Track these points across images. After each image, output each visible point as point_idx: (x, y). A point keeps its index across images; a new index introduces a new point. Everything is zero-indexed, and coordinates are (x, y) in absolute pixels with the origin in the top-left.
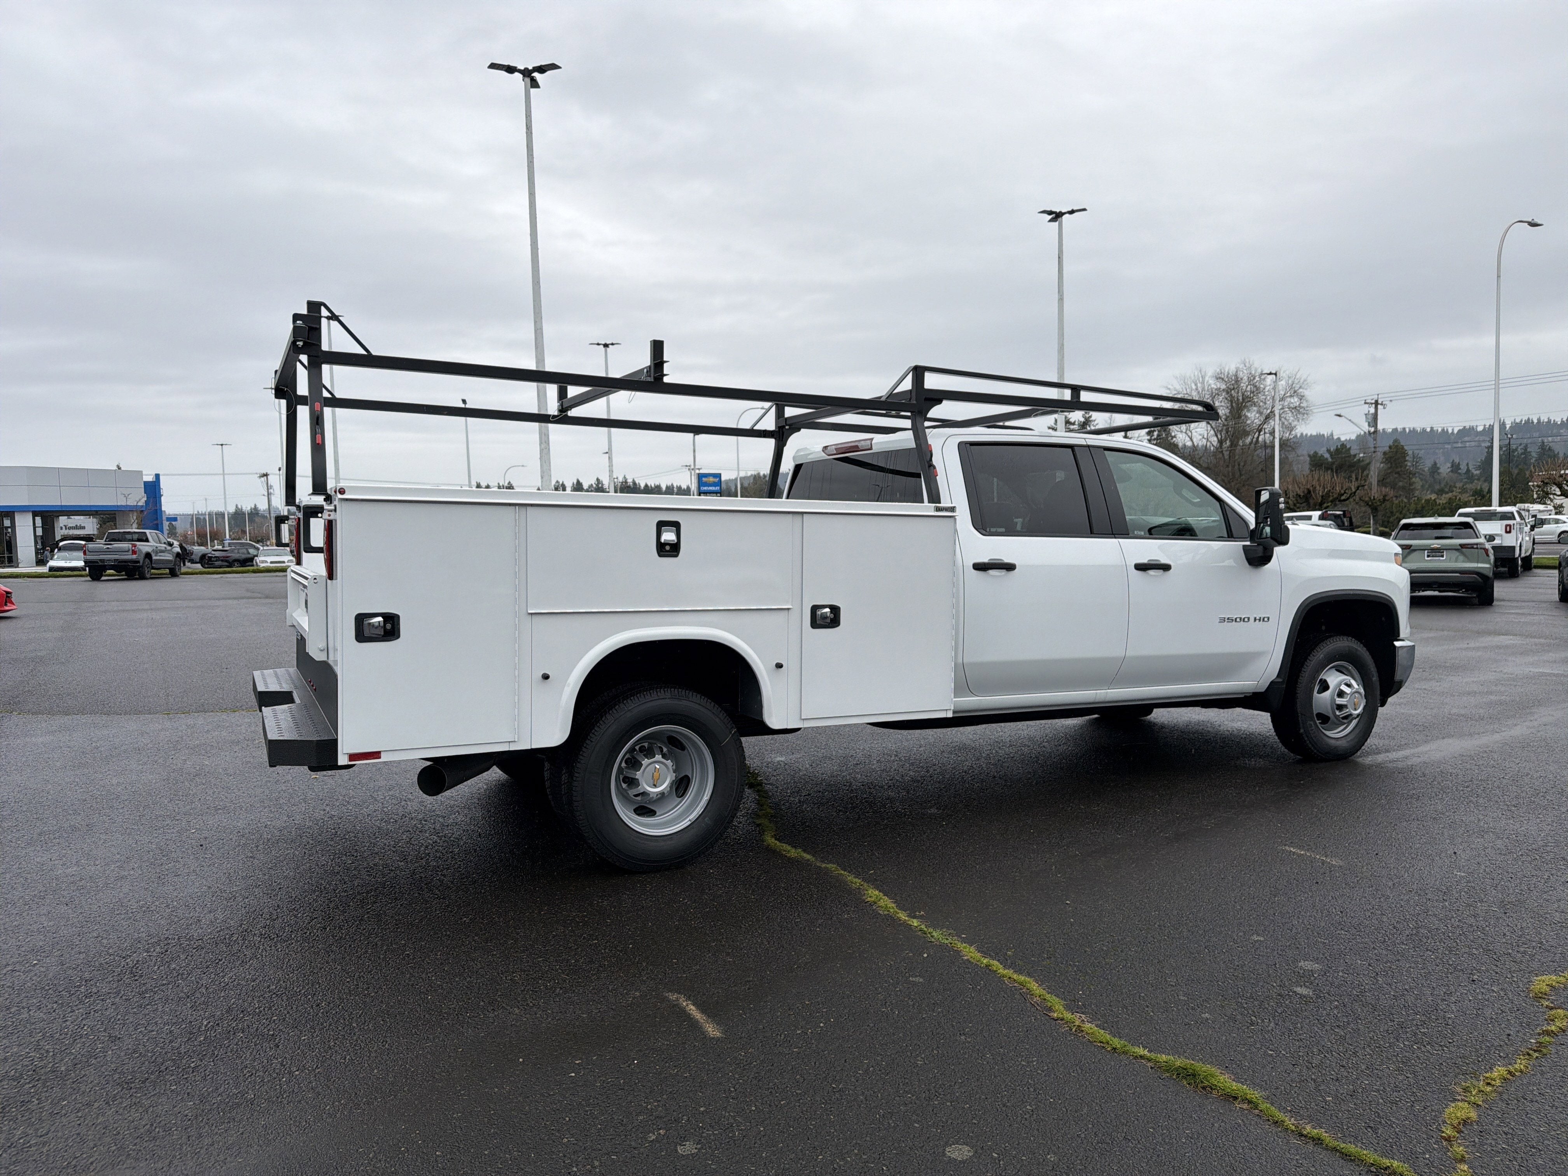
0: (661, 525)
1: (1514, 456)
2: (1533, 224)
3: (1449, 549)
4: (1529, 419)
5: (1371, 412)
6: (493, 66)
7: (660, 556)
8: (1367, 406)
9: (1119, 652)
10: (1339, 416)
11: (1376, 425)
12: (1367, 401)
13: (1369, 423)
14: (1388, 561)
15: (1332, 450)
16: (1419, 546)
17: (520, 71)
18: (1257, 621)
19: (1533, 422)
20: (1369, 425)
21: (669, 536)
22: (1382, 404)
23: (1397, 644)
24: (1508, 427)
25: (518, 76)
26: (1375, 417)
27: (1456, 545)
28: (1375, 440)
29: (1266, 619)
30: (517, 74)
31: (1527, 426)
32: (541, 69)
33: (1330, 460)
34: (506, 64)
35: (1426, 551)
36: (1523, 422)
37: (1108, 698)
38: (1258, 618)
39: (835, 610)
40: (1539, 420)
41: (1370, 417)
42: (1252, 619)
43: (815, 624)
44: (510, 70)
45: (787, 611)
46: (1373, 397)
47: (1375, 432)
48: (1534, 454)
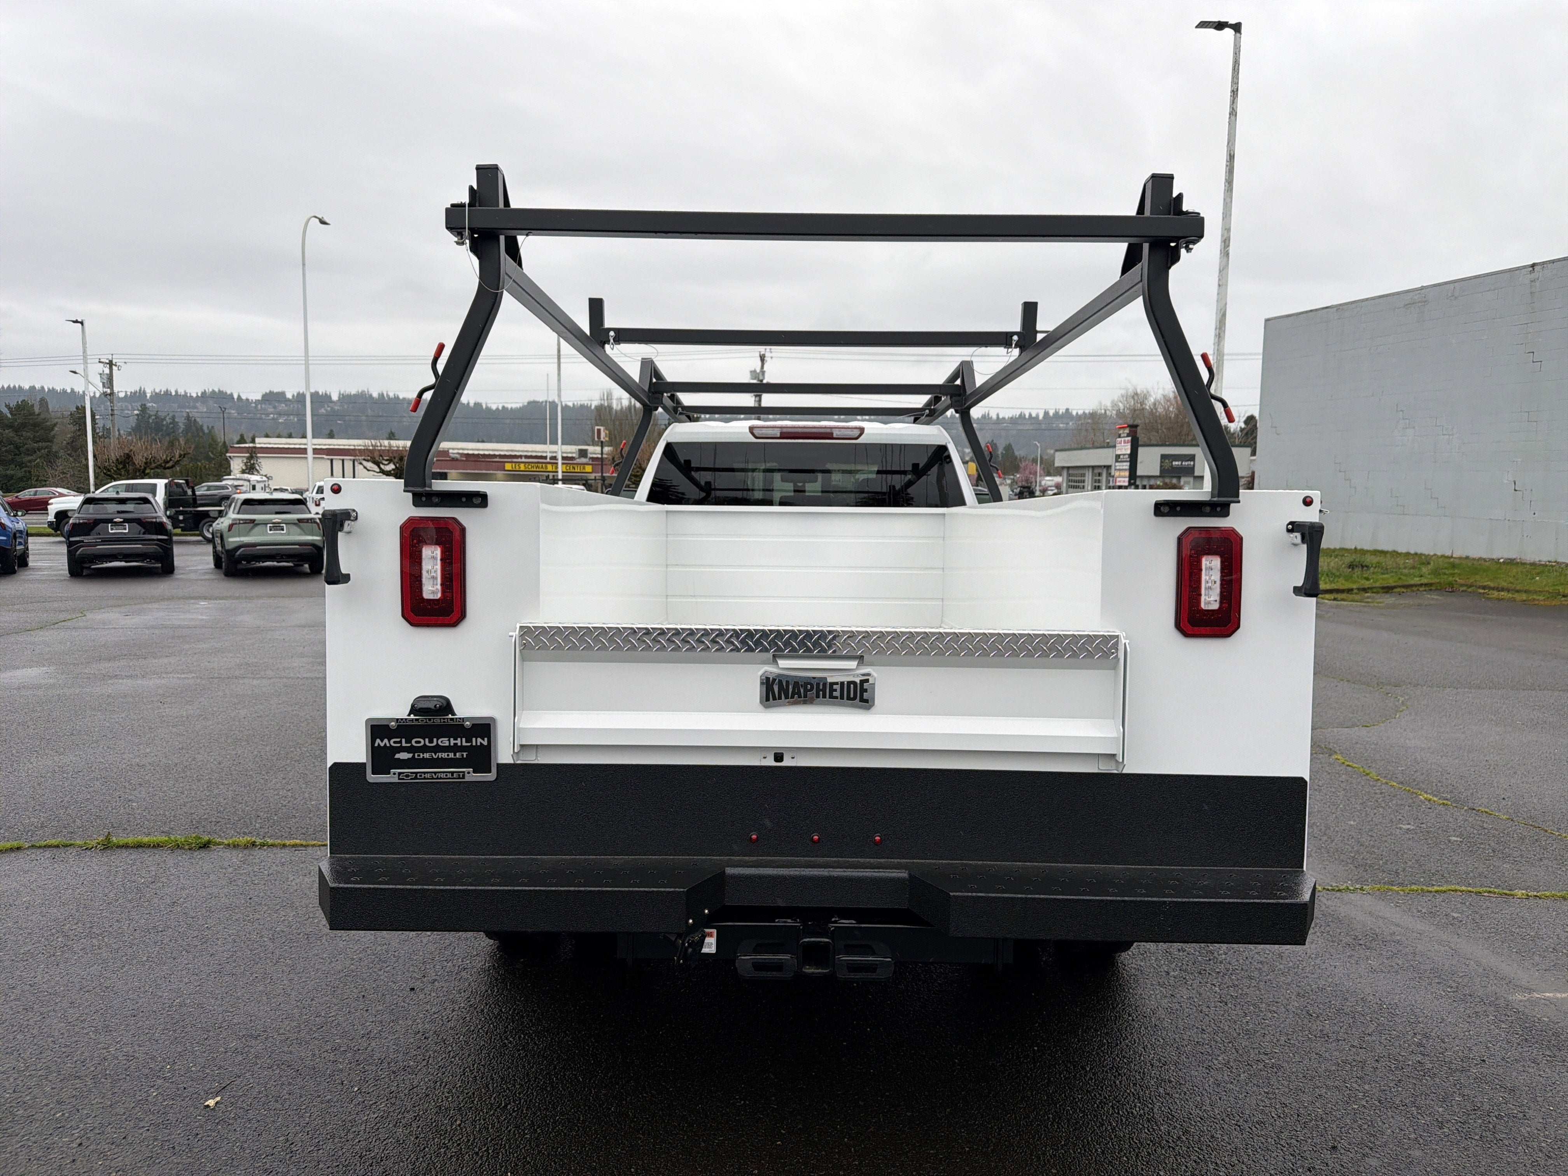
1: (163, 425)
2: (323, 222)
3: (288, 523)
4: (167, 390)
5: (105, 372)
8: (102, 365)
10: (75, 372)
11: (111, 386)
12: (102, 360)
13: (103, 383)
15: (11, 406)
16: (264, 520)
19: (171, 394)
20: (104, 386)
22: (116, 365)
24: (148, 395)
26: (110, 377)
27: (294, 520)
28: (112, 402)
31: (165, 397)
33: (9, 415)
35: (269, 525)
36: (162, 393)
40: (176, 392)
41: (105, 377)
46: (107, 357)
47: (112, 394)
48: (181, 425)
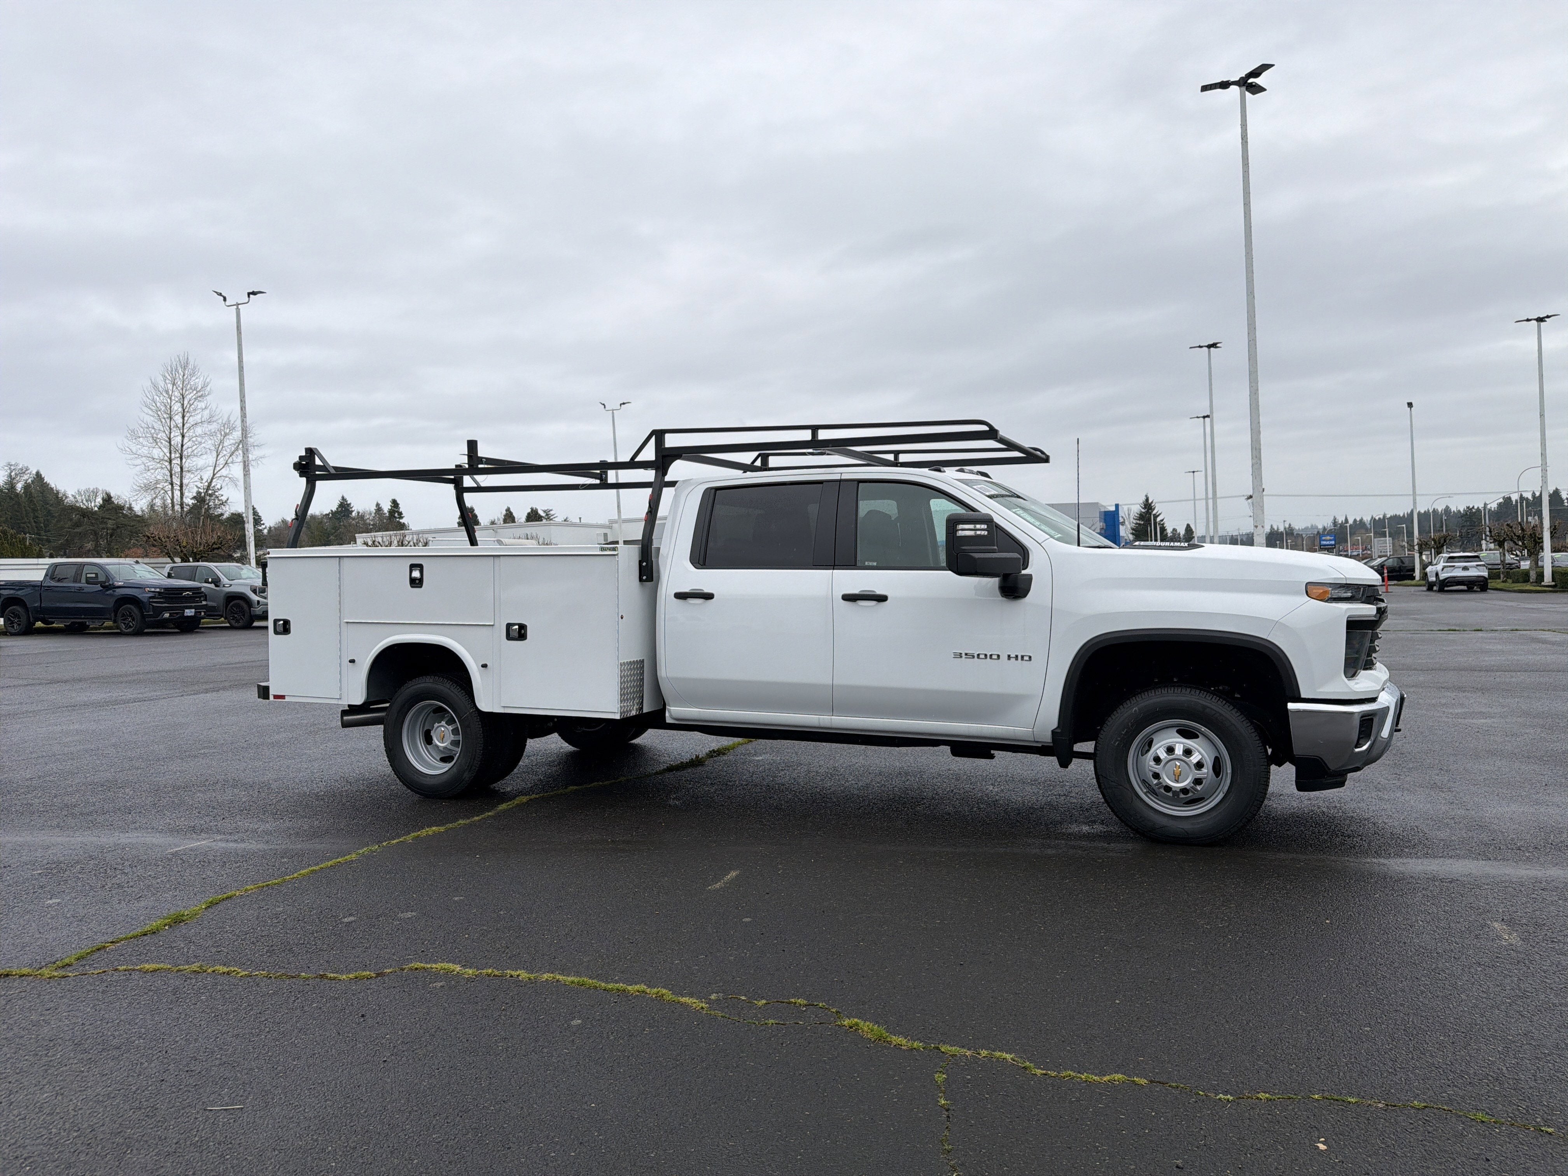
0: (413, 567)
6: (1205, 88)
7: (412, 587)
9: (826, 680)
14: (1296, 593)
17: (1234, 83)
18: (1013, 660)
21: (416, 574)
23: (1291, 706)
25: (1234, 89)
29: (1026, 658)
30: (1232, 87)
32: (1256, 73)
34: (1220, 81)
37: (834, 725)
38: (1013, 655)
39: (522, 627)
42: (1004, 657)
43: (509, 637)
44: (1224, 85)
45: (491, 627)
